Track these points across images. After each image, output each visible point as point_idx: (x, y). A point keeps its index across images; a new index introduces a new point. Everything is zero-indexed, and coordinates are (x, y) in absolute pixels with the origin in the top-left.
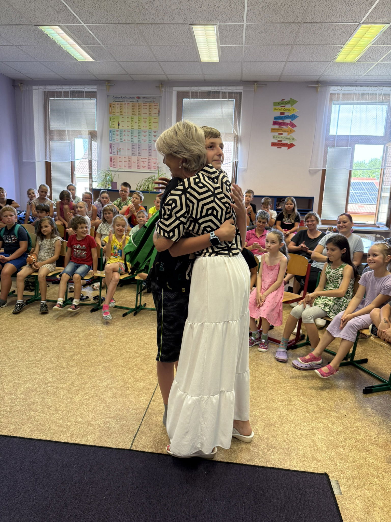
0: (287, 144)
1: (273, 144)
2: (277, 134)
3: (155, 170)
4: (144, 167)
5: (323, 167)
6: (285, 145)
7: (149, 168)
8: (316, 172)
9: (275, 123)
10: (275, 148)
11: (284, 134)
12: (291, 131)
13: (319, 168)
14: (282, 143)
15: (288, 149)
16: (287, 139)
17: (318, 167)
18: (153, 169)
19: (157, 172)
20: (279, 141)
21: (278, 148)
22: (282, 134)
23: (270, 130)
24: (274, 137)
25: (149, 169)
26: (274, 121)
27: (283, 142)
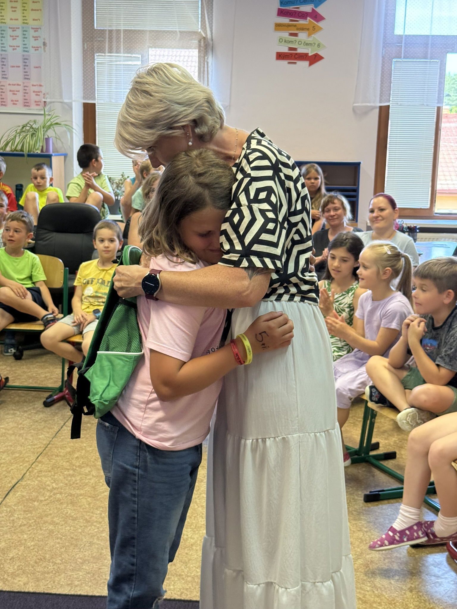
0: (307, 54)
1: (280, 56)
2: (288, 34)
3: (38, 107)
4: (14, 103)
5: (380, 102)
6: (303, 57)
7: (26, 104)
8: (367, 111)
9: (281, 13)
10: (284, 63)
11: (300, 35)
12: (315, 30)
13: (372, 104)
14: (296, 54)
15: (310, 64)
16: (307, 44)
17: (369, 102)
18: (33, 106)
19: (42, 112)
20: (290, 49)
21: (289, 63)
22: (296, 35)
23: (273, 26)
24: (281, 40)
25: (25, 106)
26: (279, 9)
27: (300, 51)
